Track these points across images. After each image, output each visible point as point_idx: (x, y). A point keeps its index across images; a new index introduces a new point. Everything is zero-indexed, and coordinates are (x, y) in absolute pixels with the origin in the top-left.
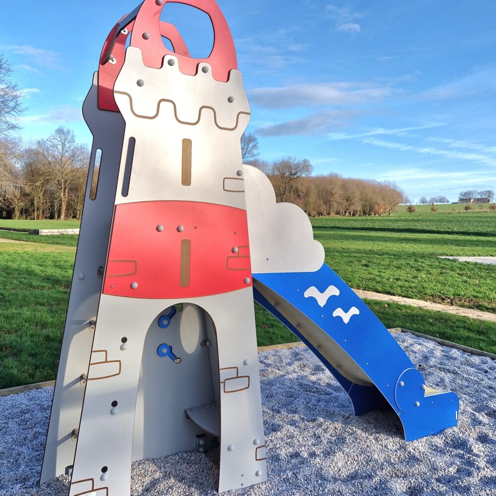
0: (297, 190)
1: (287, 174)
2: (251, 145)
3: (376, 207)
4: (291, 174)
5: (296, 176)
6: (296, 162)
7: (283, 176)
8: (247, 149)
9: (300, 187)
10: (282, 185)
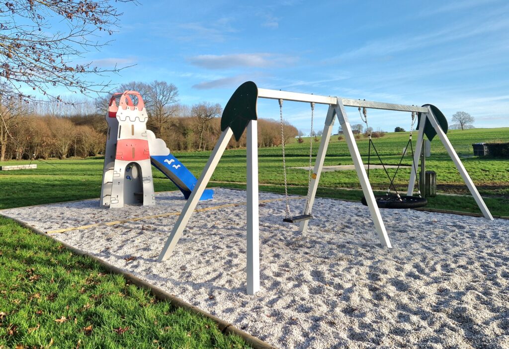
0: (211, 128)
1: (203, 116)
2: (172, 93)
3: (274, 139)
4: (207, 116)
5: (210, 117)
6: (210, 106)
7: (200, 117)
8: (169, 96)
9: (214, 126)
10: (200, 124)
